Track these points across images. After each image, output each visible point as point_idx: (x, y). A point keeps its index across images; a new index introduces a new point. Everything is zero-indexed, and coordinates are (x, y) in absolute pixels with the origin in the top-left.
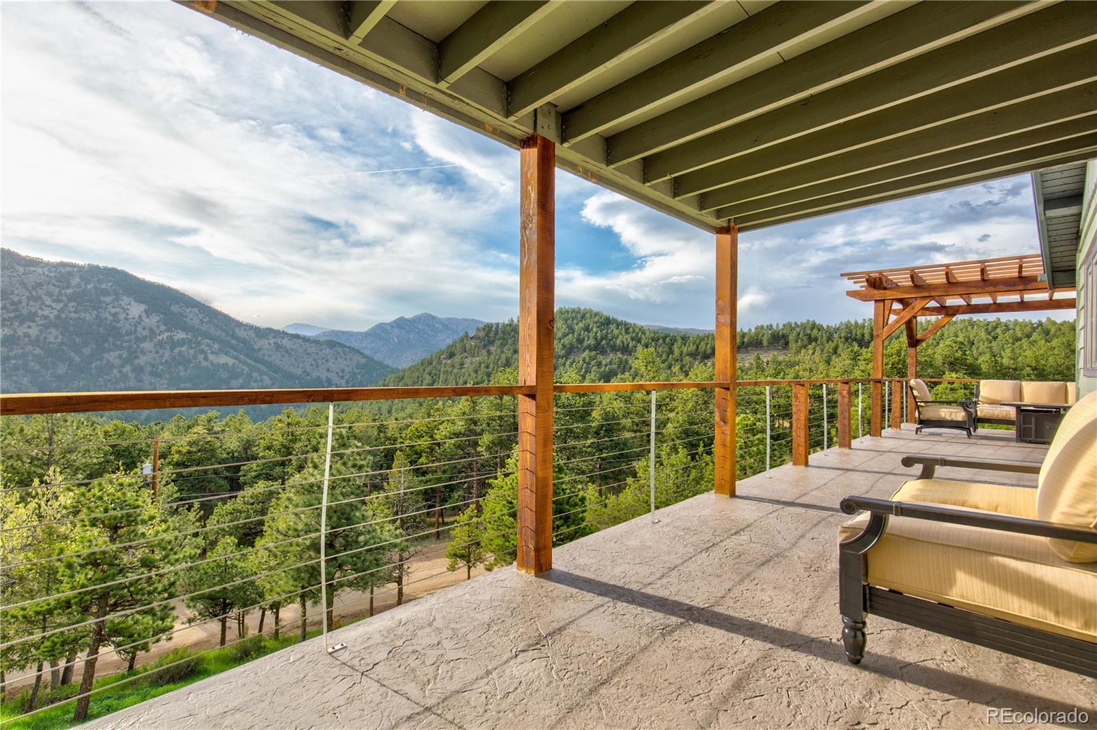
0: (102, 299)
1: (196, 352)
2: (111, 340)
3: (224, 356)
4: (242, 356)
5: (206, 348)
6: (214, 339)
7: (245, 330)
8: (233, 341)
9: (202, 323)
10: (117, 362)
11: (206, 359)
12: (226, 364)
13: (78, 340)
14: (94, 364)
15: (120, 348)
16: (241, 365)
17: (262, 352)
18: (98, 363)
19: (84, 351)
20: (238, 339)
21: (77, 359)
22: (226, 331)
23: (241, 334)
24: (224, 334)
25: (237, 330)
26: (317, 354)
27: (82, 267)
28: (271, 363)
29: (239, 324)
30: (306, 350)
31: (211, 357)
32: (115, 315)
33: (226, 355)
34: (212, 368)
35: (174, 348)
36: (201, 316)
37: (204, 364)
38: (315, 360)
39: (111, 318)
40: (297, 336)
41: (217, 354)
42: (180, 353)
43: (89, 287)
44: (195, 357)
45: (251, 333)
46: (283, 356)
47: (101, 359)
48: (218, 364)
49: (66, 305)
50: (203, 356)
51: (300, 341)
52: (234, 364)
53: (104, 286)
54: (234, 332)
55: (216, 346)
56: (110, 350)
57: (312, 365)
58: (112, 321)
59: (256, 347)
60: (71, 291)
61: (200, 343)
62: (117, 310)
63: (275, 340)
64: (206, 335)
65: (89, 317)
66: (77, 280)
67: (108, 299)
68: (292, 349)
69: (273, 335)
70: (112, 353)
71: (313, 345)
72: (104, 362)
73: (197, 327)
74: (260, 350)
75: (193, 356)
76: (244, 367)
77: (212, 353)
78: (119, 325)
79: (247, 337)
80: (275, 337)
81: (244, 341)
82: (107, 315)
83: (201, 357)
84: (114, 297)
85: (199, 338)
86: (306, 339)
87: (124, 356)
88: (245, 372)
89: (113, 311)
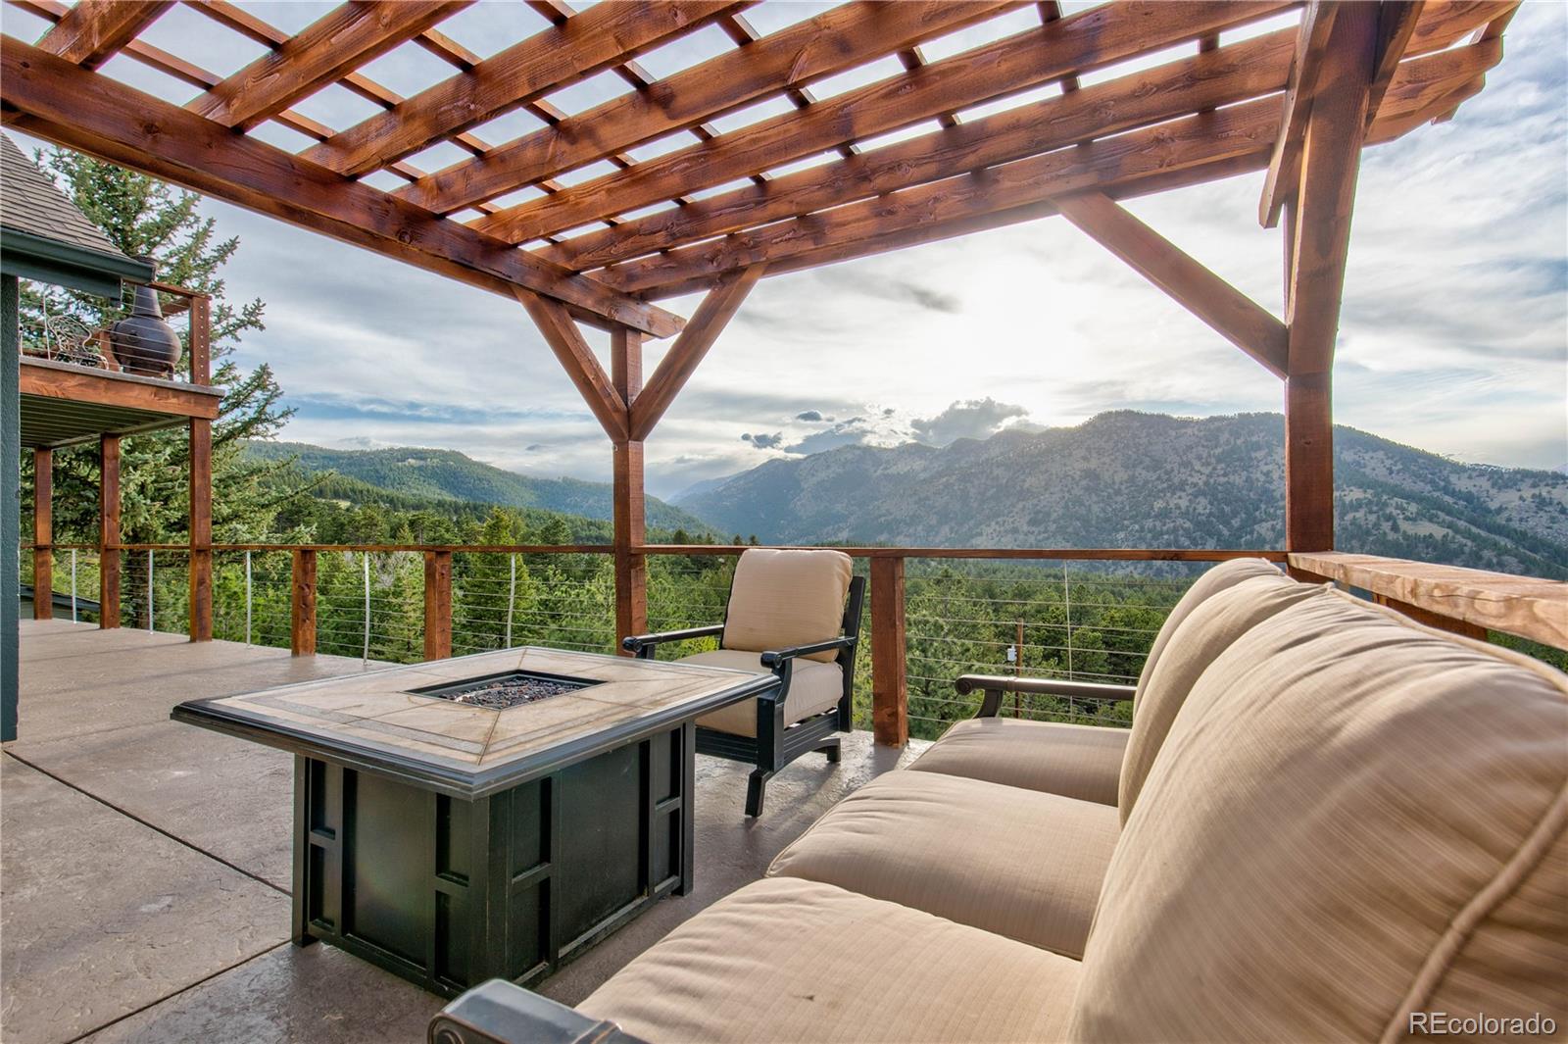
0: (1253, 455)
2: (1263, 506)
3: (1427, 524)
4: (1462, 524)
6: (1409, 497)
7: (1470, 477)
8: (1447, 498)
9: (1391, 473)
10: (1269, 535)
11: (1395, 528)
12: (1431, 536)
13: (1227, 509)
14: (1244, 539)
15: (1274, 517)
16: (1459, 538)
18: (1248, 537)
19: (1233, 522)
20: (1453, 494)
21: (1226, 532)
22: (1432, 482)
23: (1462, 484)
24: (1429, 487)
25: (1453, 478)
27: (1232, 418)
29: (1459, 469)
32: (1267, 474)
33: (1431, 520)
34: (1405, 543)
35: (1345, 514)
36: (1388, 463)
37: (1391, 536)
39: (1262, 478)
41: (1414, 520)
42: (1354, 522)
43: (1239, 442)
44: (1377, 525)
47: (1251, 533)
48: (1417, 537)
49: (1215, 469)
50: (1390, 523)
52: (1445, 536)
53: (1254, 439)
54: (1446, 480)
55: (1413, 508)
56: (1262, 521)
58: (1265, 482)
60: (1219, 450)
61: (1386, 505)
62: (1270, 467)
64: (1397, 492)
65: (1238, 479)
66: (1226, 435)
67: (1259, 455)
70: (1264, 524)
72: (1255, 535)
73: (1381, 479)
75: (1375, 525)
76: (1464, 541)
77: (1407, 519)
78: (1272, 487)
79: (1474, 490)
81: (1469, 498)
82: (1259, 475)
83: (1386, 526)
84: (1267, 450)
85: (1385, 497)
87: (1278, 527)
88: (1467, 549)
89: (1265, 469)
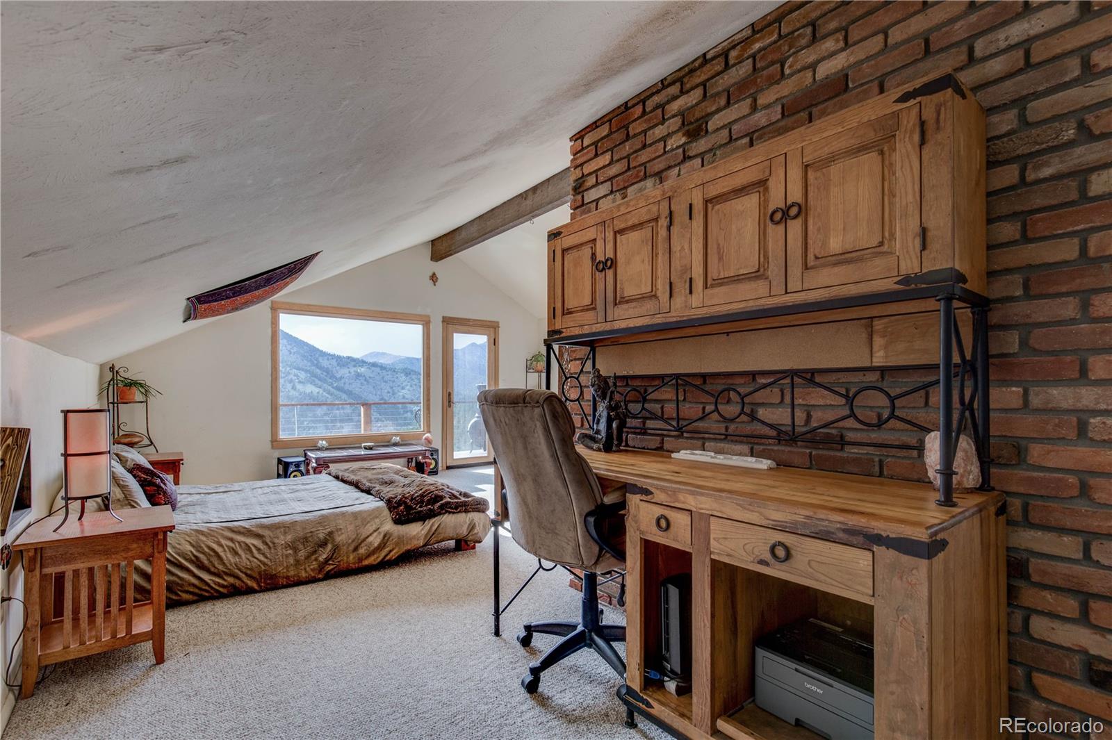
1: (285, 382)
5: (294, 378)
17: (343, 381)
26: (394, 381)
28: (351, 391)
30: (383, 378)
31: (299, 387)
38: (392, 388)
40: (374, 365)
45: (334, 362)
46: (362, 384)
51: (378, 370)
57: (389, 392)
59: (338, 376)
63: (355, 369)
68: (370, 377)
69: (353, 363)
71: (389, 373)
74: (341, 378)
80: (355, 366)
86: (383, 367)
